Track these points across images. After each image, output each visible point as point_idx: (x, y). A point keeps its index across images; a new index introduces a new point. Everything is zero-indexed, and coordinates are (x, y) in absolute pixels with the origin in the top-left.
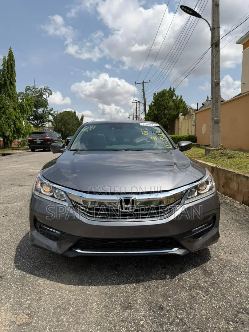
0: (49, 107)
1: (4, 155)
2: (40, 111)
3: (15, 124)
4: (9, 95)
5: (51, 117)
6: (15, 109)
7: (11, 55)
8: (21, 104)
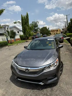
0: (38, 27)
1: (26, 42)
2: (36, 28)
3: (29, 33)
4: (27, 25)
5: (39, 30)
6: (29, 29)
7: (27, 14)
8: (30, 27)
